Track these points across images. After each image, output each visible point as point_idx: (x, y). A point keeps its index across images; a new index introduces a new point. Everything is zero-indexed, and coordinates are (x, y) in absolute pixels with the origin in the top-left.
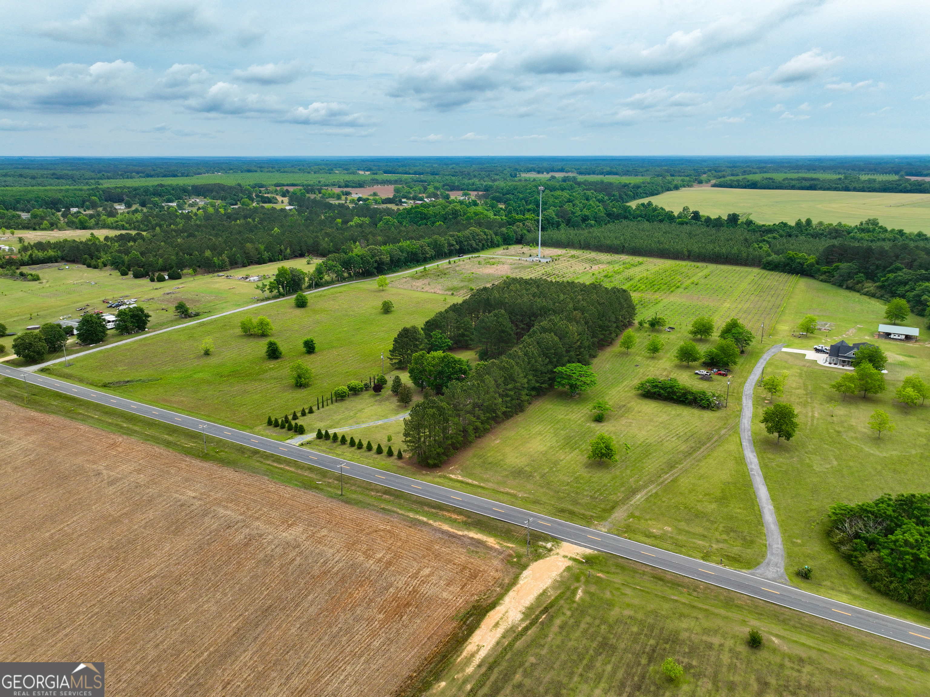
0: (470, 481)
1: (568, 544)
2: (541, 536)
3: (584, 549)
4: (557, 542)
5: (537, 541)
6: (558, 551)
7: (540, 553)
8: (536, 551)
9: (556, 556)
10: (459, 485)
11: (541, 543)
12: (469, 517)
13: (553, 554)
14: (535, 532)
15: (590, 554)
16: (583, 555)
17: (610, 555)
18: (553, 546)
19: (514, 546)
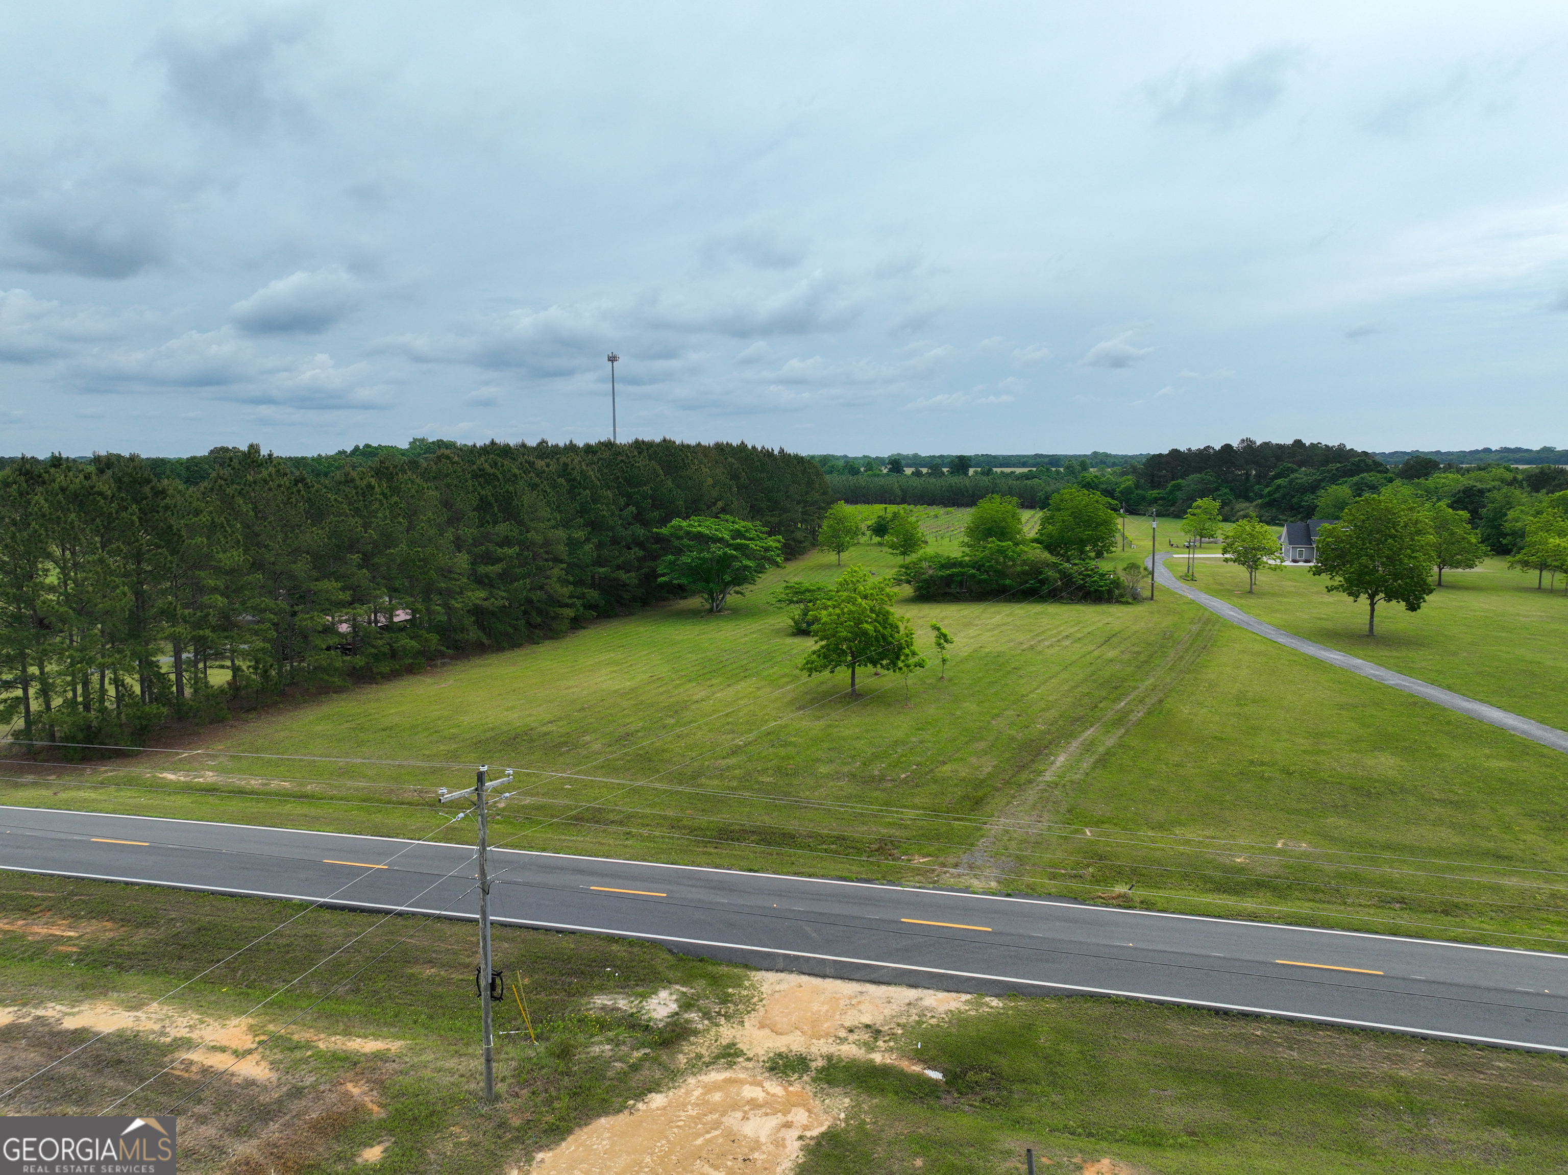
0: (255, 783)
1: (793, 979)
2: (606, 960)
3: (904, 994)
4: (715, 981)
5: (583, 992)
6: (727, 1032)
7: (596, 1070)
8: (564, 1053)
9: (715, 1076)
10: (183, 801)
11: (601, 1000)
12: (149, 922)
13: (698, 1065)
14: (568, 944)
15: (958, 1019)
16: (913, 1031)
17: (1097, 1011)
18: (687, 1004)
19: (395, 1046)
